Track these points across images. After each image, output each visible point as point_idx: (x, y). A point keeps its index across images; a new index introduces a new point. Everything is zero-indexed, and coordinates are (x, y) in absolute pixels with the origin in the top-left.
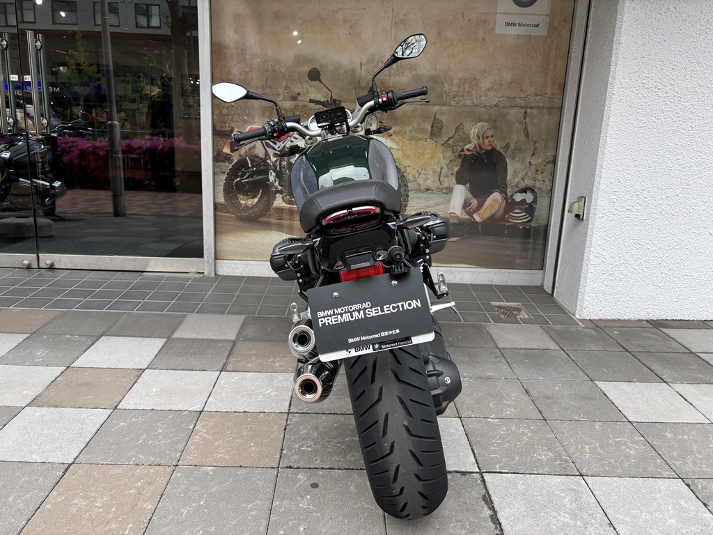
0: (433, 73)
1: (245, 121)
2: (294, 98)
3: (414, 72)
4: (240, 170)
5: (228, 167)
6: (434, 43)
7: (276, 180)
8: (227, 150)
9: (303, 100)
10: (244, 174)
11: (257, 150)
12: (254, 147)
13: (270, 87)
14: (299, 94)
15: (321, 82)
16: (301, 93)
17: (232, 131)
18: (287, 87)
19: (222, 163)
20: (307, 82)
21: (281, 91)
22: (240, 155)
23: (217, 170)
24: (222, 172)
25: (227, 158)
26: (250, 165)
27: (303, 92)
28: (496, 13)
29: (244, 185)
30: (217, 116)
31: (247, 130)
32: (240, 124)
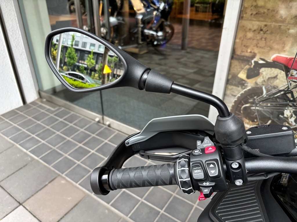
1: (271, 48)
4: (252, 97)
5: (239, 92)
7: (291, 116)
8: (242, 75)
11: (278, 81)
12: (275, 77)
17: (254, 57)
19: (234, 87)
22: (256, 83)
24: (233, 95)
25: (241, 83)
29: (252, 112)
30: (240, 39)
31: (272, 57)
32: (266, 50)
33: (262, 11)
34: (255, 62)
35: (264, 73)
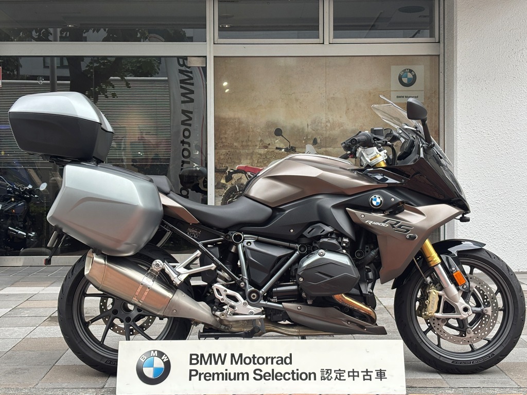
0: (354, 128)
1: (235, 163)
2: (266, 147)
3: (342, 128)
4: (231, 194)
5: (224, 192)
6: (353, 110)
8: (223, 181)
9: (272, 148)
10: (234, 196)
11: (242, 180)
12: (241, 178)
13: (251, 141)
14: (269, 144)
15: (282, 136)
16: (271, 144)
17: (227, 169)
18: (261, 141)
19: (220, 190)
20: (274, 137)
21: (258, 143)
22: (232, 184)
23: (217, 194)
24: (220, 196)
25: (224, 186)
26: (238, 190)
27: (272, 143)
28: (390, 91)
30: (217, 160)
31: (236, 168)
32: (232, 164)
33: (225, 144)
34: (228, 172)
35: (235, 177)
